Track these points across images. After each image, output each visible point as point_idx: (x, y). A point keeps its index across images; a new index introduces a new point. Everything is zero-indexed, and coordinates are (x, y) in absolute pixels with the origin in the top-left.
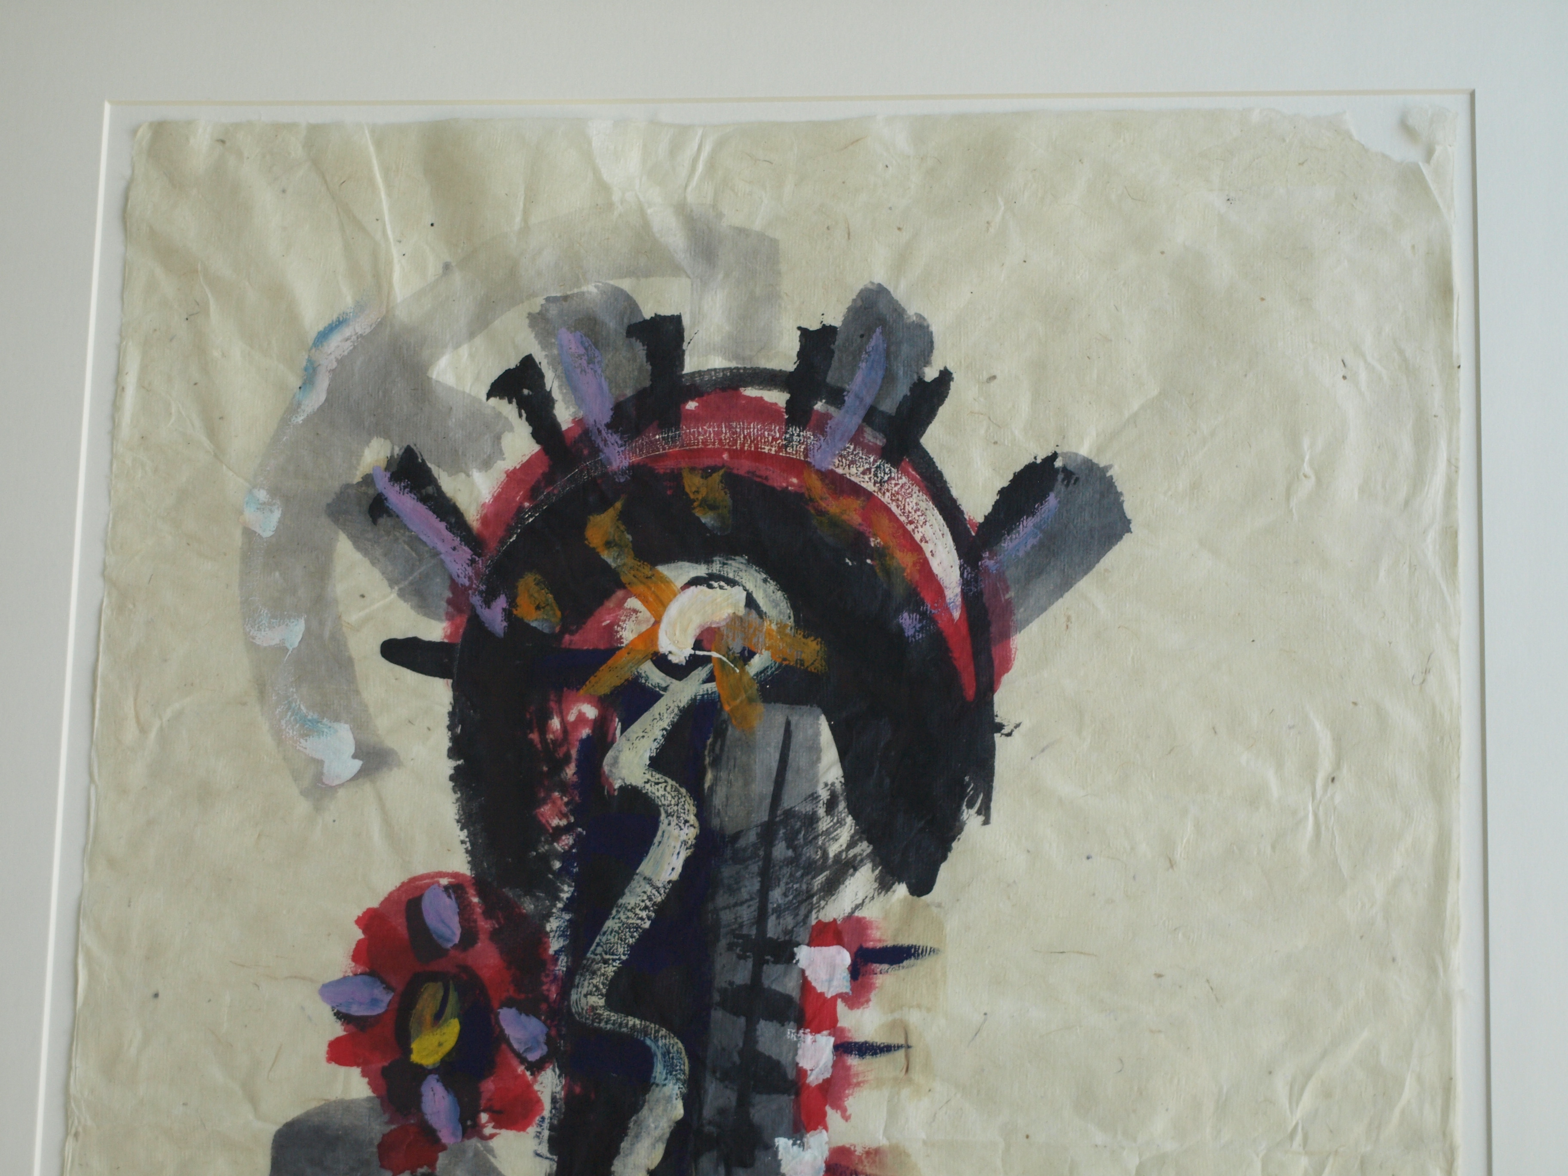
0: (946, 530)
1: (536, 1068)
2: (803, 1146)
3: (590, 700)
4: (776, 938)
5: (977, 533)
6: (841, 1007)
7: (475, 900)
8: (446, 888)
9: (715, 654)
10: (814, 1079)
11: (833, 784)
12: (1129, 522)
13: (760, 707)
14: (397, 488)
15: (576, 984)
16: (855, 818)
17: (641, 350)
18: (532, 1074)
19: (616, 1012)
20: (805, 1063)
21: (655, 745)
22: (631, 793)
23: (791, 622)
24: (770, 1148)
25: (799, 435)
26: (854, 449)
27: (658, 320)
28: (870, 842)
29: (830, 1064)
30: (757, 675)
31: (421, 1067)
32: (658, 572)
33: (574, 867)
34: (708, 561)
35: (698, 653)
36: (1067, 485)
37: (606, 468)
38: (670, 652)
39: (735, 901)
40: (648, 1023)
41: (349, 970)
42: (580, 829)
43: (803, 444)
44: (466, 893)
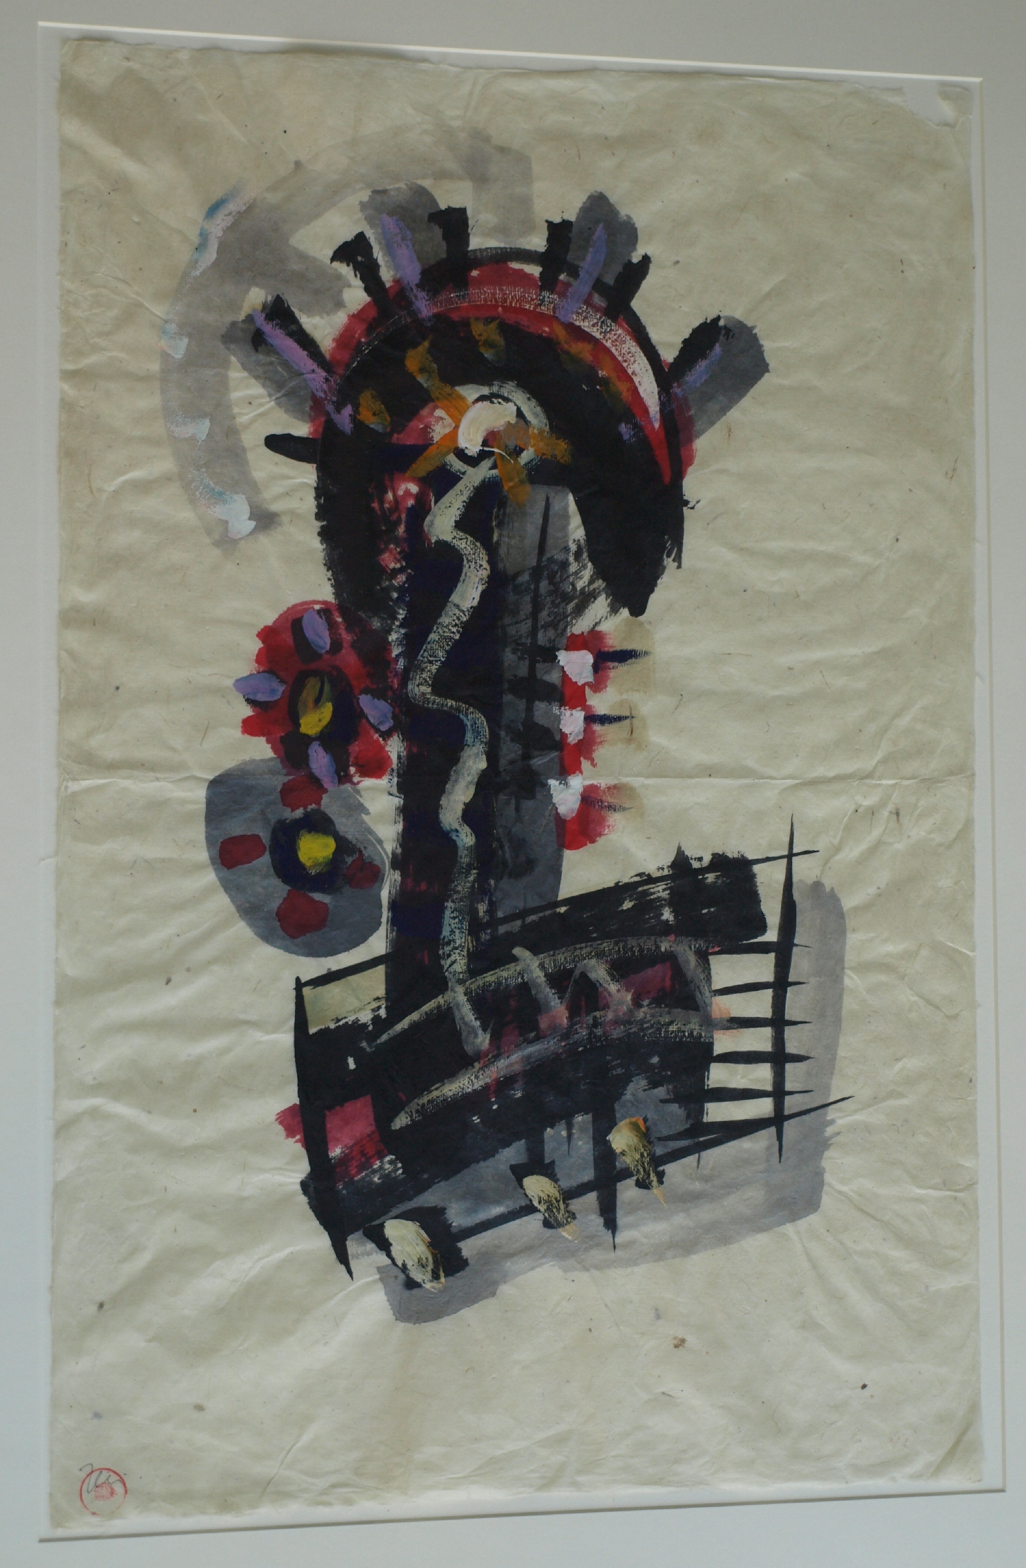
0: (649, 367)
1: (387, 735)
2: (567, 784)
3: (414, 480)
4: (543, 645)
5: (669, 370)
6: (588, 691)
7: (339, 620)
8: (319, 612)
9: (496, 450)
10: (572, 740)
11: (579, 540)
12: (767, 365)
13: (528, 487)
14: (271, 326)
15: (411, 677)
16: (593, 564)
17: (438, 232)
18: (384, 739)
19: (440, 696)
20: (566, 730)
21: (459, 512)
22: (444, 546)
23: (547, 428)
24: (545, 786)
25: (549, 297)
26: (587, 309)
27: (450, 211)
28: (604, 580)
29: (582, 729)
30: (525, 465)
31: (306, 736)
32: (456, 391)
33: (407, 597)
34: (490, 385)
35: (486, 449)
36: (727, 339)
37: (417, 315)
38: (466, 448)
39: (516, 620)
40: (461, 704)
41: (254, 670)
42: (409, 571)
43: (552, 303)
44: (333, 615)
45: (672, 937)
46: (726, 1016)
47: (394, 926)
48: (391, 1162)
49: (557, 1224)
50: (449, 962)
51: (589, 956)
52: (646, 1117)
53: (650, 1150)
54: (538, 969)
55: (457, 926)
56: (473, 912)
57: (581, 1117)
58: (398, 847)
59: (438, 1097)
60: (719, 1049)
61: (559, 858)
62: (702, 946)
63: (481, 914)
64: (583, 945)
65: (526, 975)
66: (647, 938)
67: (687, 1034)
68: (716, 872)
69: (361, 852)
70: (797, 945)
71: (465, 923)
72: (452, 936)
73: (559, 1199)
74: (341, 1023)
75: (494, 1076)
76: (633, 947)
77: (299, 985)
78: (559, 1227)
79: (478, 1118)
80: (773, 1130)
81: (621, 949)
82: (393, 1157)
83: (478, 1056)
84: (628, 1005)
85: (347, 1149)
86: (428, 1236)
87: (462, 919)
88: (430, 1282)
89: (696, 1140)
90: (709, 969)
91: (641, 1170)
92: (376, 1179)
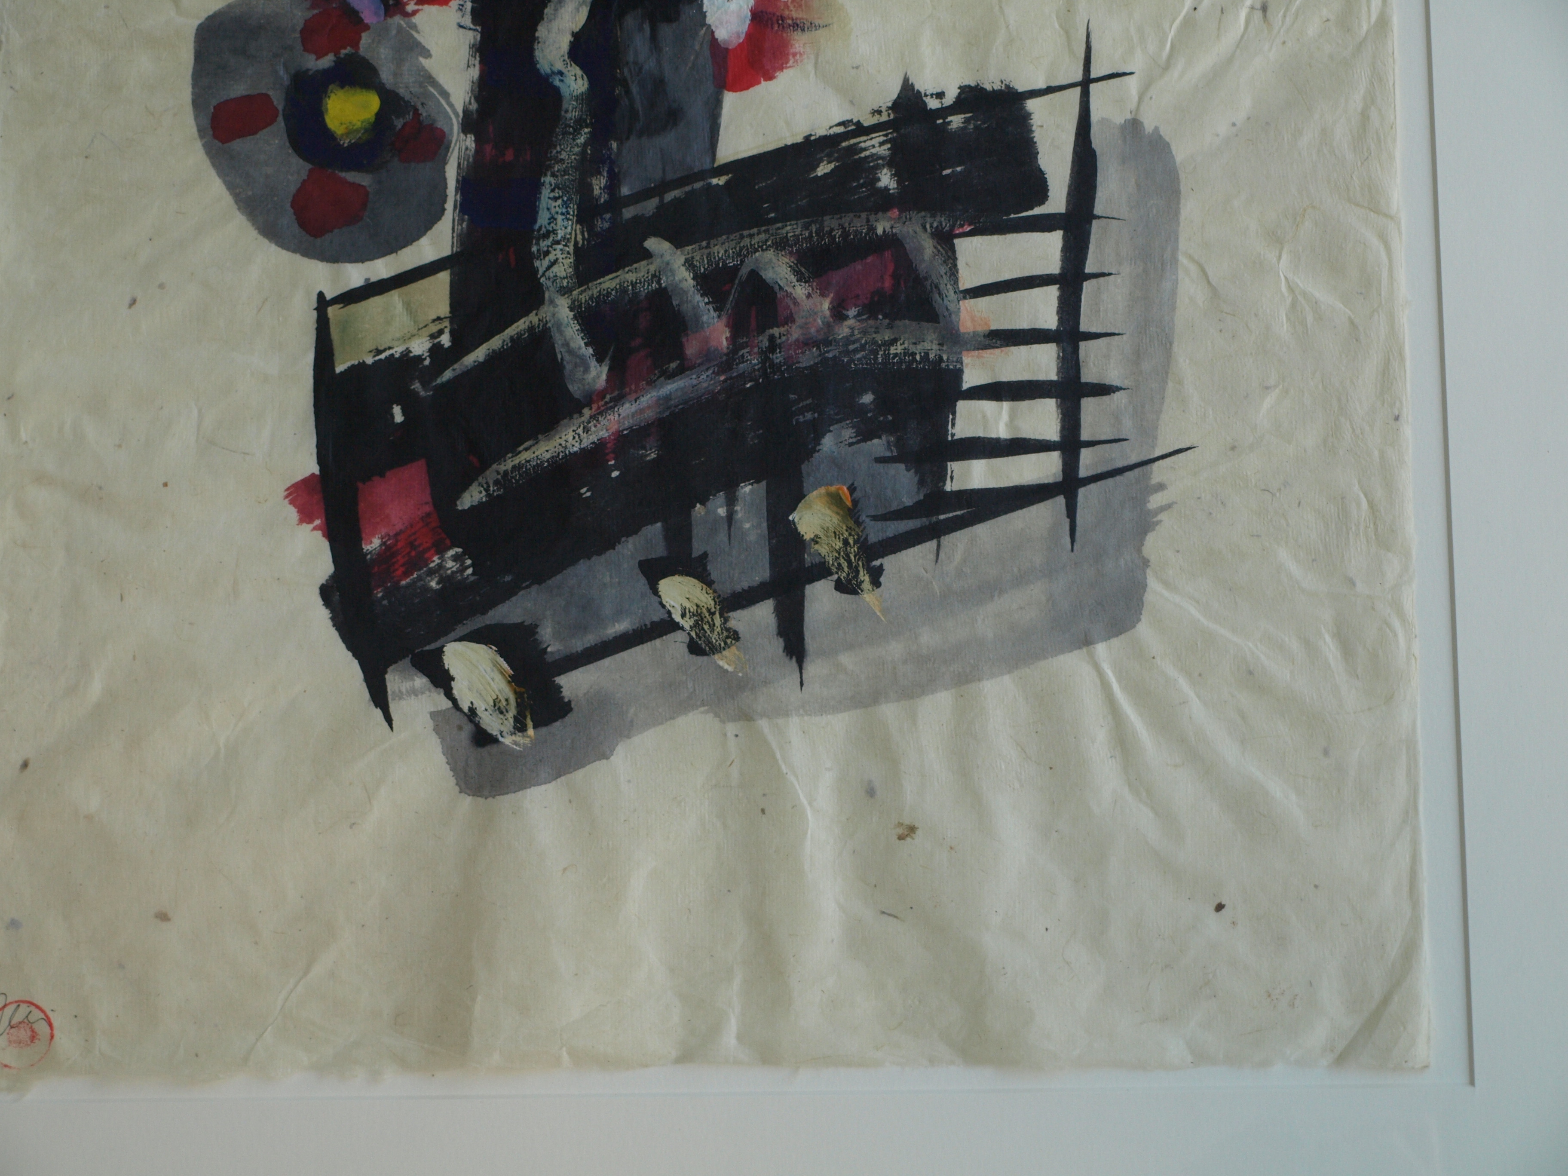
24: (694, 3)
45: (895, 213)
46: (981, 329)
47: (464, 214)
48: (455, 558)
49: (710, 648)
50: (546, 263)
51: (763, 247)
52: (853, 484)
53: (858, 535)
54: (683, 269)
55: (560, 211)
56: (584, 189)
57: (750, 487)
58: (473, 101)
59: (529, 461)
60: (971, 378)
61: (717, 104)
62: (944, 224)
63: (597, 191)
64: (755, 230)
65: (664, 278)
66: (855, 216)
67: (918, 357)
68: (964, 113)
69: (416, 110)
70: (1099, 217)
71: (571, 205)
72: (552, 225)
73: (713, 610)
74: (382, 356)
75: (614, 428)
76: (832, 230)
77: (322, 304)
78: (714, 654)
79: (588, 491)
80: (1060, 500)
81: (814, 235)
82: (460, 550)
83: (589, 399)
84: (825, 317)
85: (389, 539)
86: (508, 665)
87: (567, 200)
88: (511, 735)
89: (934, 519)
90: (955, 259)
91: (845, 565)
92: (433, 584)
